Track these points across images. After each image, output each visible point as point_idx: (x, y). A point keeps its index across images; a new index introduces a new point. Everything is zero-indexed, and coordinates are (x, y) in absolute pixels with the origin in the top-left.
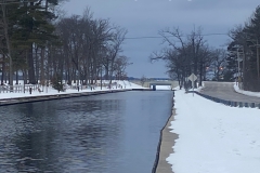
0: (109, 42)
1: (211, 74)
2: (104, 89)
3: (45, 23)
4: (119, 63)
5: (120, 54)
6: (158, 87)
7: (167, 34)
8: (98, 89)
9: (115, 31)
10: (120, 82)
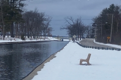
0: (45, 22)
1: (85, 35)
2: (42, 40)
3: (18, 13)
4: (49, 30)
5: (49, 26)
6: (64, 40)
7: (67, 19)
8: (39, 40)
9: (47, 17)
10: (49, 38)
